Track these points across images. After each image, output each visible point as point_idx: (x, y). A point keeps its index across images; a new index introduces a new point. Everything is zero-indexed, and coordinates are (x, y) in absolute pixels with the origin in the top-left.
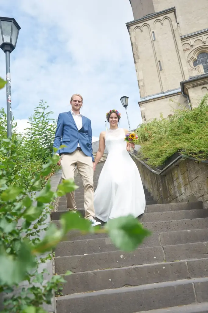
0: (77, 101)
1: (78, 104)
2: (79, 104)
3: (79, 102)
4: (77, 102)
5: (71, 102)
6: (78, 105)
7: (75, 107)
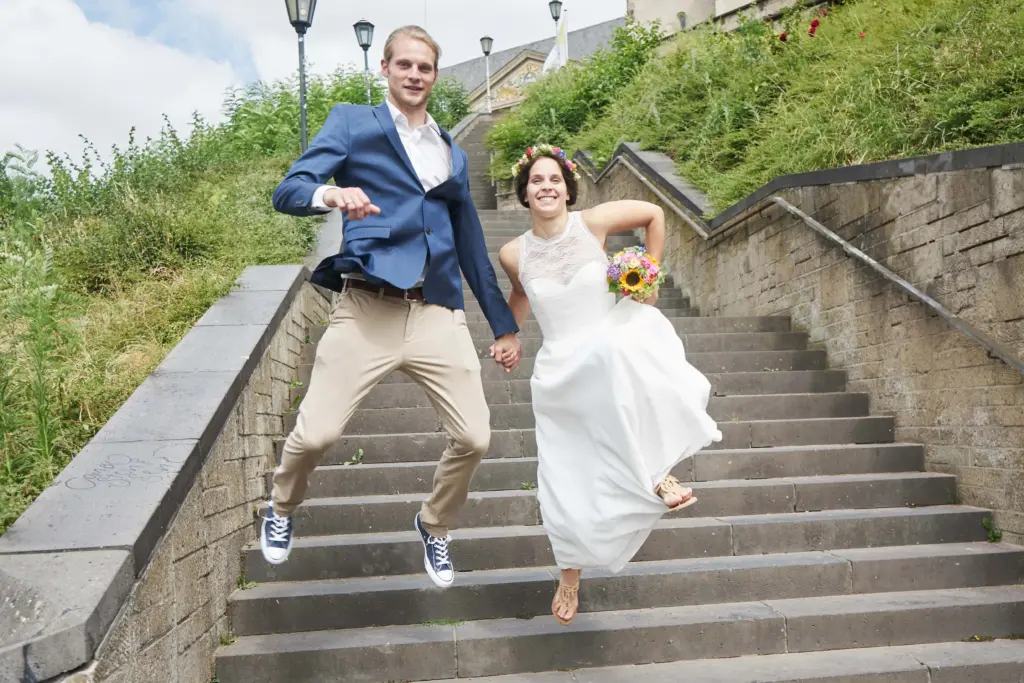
0: (415, 67)
1: (418, 81)
2: (425, 82)
3: (423, 68)
4: (414, 72)
5: (384, 68)
6: (421, 85)
7: (407, 96)
